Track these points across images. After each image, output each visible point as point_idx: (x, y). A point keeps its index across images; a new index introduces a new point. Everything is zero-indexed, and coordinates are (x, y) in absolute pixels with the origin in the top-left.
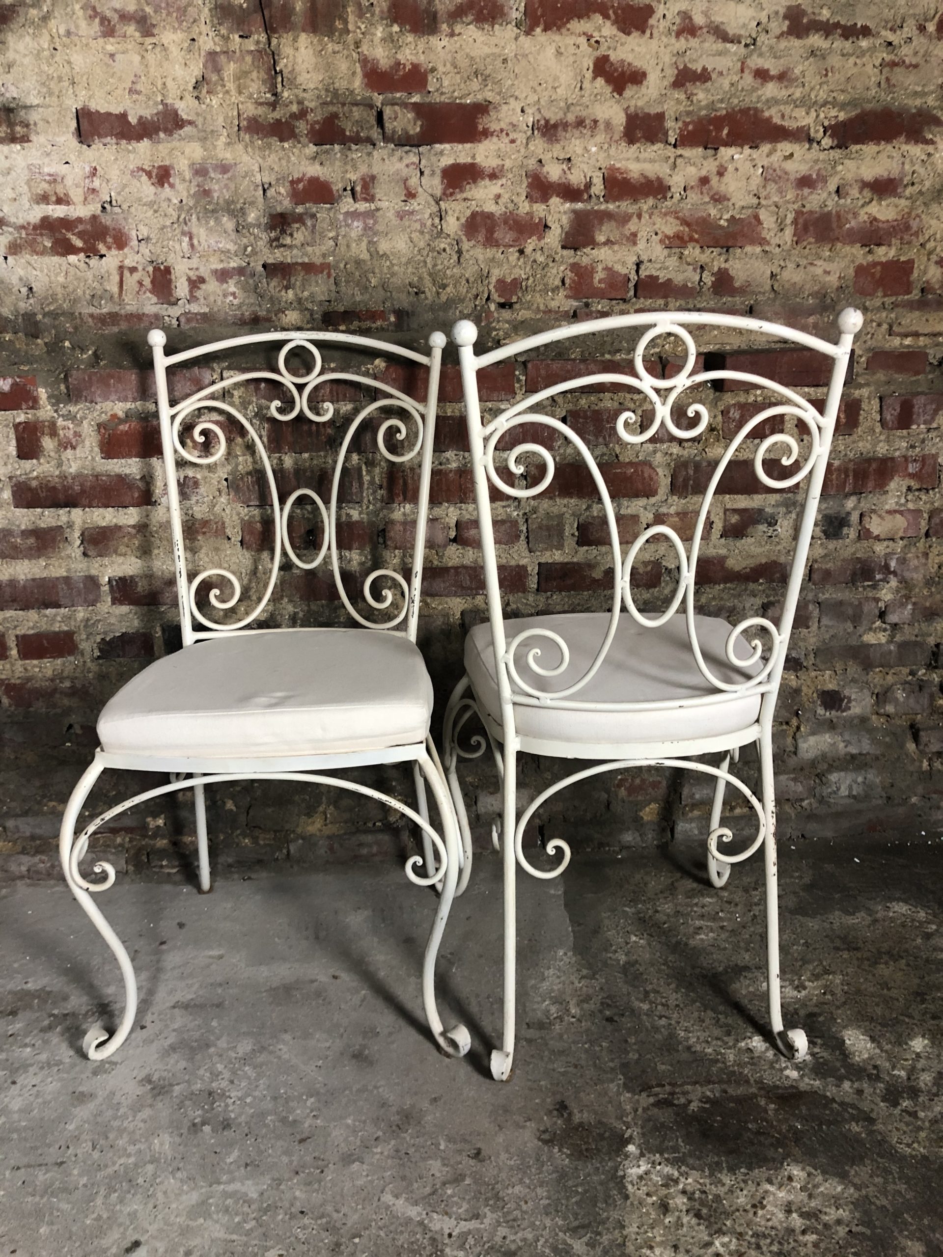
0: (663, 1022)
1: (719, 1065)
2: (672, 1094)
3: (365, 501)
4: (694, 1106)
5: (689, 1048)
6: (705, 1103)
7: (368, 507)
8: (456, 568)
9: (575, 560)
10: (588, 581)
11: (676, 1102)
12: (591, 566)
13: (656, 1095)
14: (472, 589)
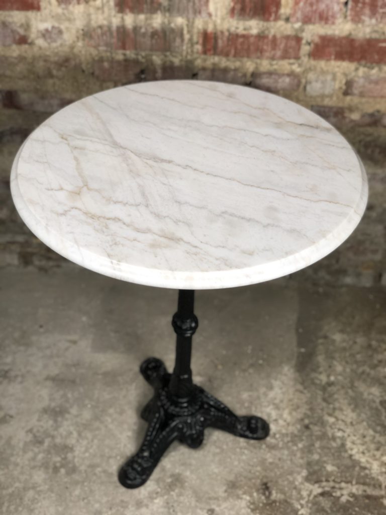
0: (339, 434)
1: (367, 472)
2: (333, 488)
4: (344, 499)
5: (351, 456)
6: (351, 497)
11: (334, 494)
13: (323, 487)
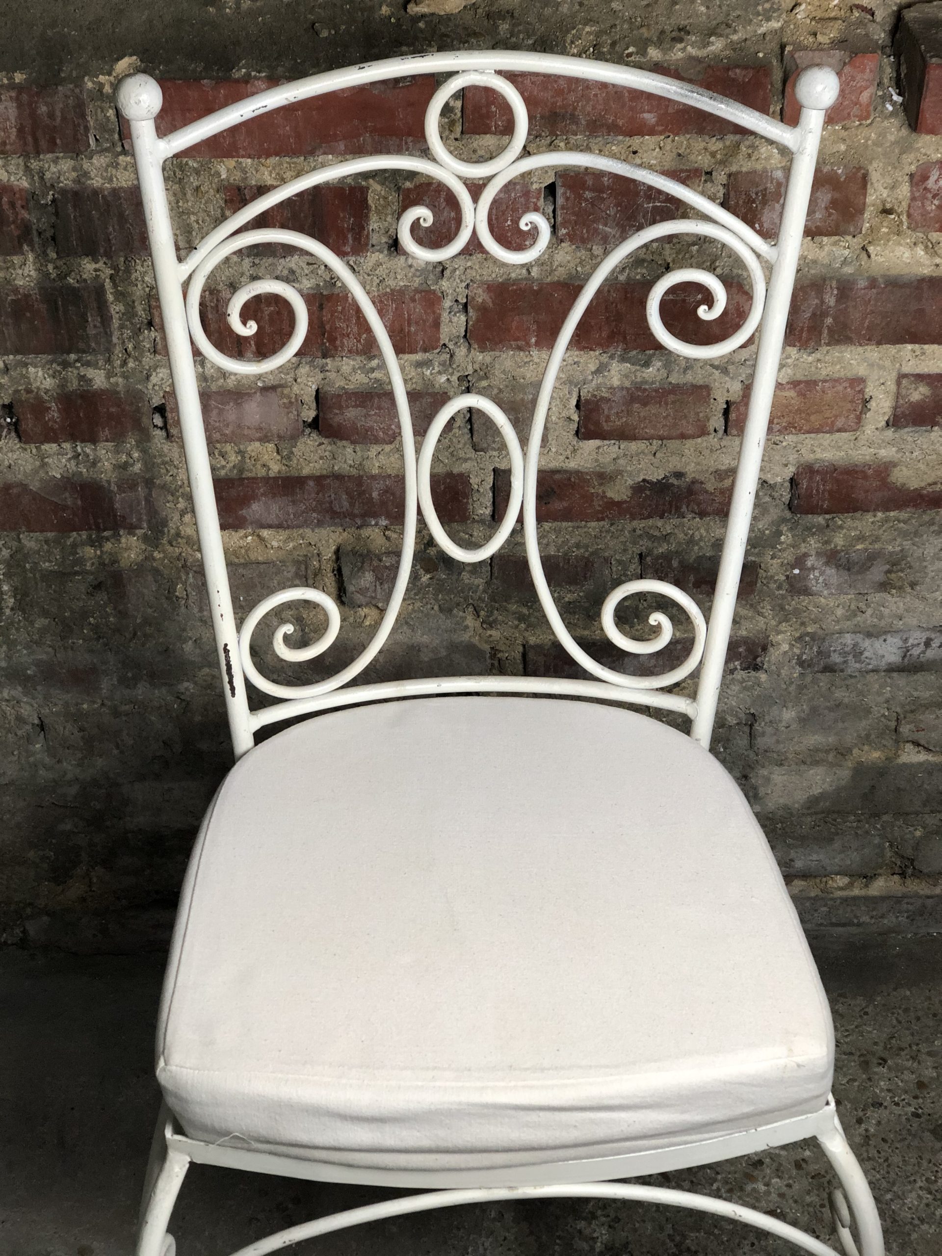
3: (118, 351)
7: (124, 363)
8: (319, 479)
9: (572, 465)
10: (597, 504)
12: (603, 477)
14: (353, 516)
